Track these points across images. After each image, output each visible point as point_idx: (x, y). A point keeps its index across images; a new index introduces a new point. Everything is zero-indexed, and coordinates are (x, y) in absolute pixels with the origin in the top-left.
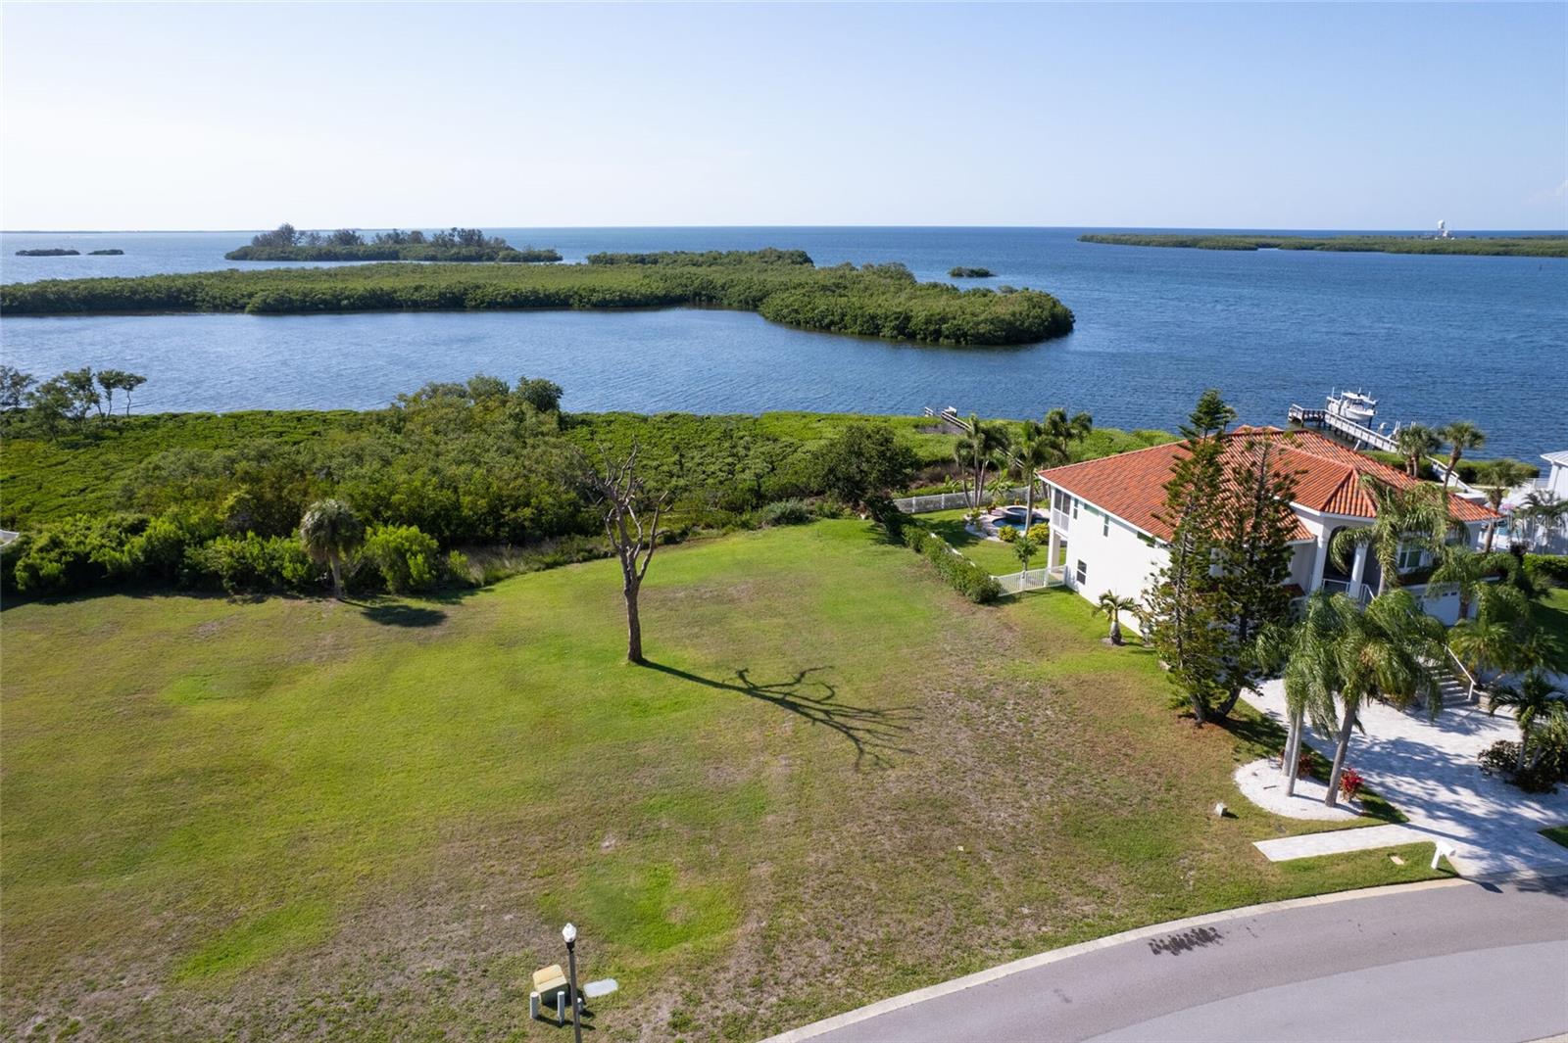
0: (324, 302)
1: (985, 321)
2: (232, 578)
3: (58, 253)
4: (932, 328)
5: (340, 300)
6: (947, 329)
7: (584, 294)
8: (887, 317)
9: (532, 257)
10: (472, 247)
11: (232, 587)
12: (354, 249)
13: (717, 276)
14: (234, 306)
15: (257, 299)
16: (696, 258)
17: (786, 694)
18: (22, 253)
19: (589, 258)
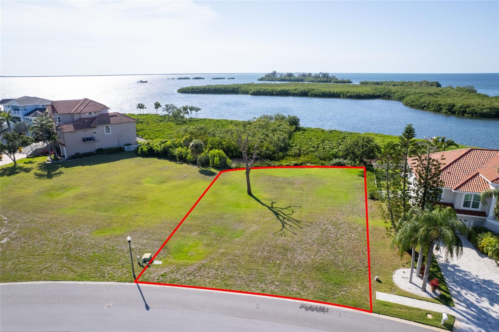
0: (269, 92)
1: (486, 108)
2: (179, 157)
3: (221, 78)
4: (462, 110)
5: (273, 92)
6: (469, 110)
7: (345, 93)
8: (445, 105)
9: (344, 82)
10: (326, 78)
11: (178, 160)
12: (291, 78)
13: (393, 89)
14: (247, 93)
15: (252, 91)
16: (396, 83)
17: (279, 211)
18: (213, 79)
19: (360, 82)
